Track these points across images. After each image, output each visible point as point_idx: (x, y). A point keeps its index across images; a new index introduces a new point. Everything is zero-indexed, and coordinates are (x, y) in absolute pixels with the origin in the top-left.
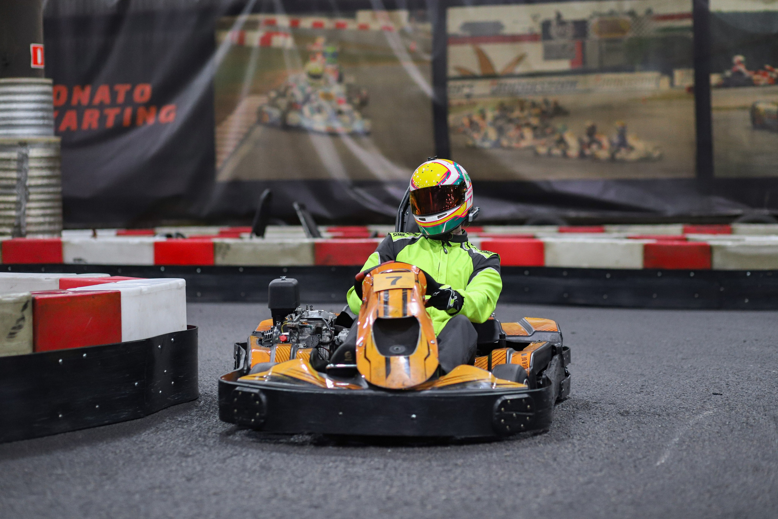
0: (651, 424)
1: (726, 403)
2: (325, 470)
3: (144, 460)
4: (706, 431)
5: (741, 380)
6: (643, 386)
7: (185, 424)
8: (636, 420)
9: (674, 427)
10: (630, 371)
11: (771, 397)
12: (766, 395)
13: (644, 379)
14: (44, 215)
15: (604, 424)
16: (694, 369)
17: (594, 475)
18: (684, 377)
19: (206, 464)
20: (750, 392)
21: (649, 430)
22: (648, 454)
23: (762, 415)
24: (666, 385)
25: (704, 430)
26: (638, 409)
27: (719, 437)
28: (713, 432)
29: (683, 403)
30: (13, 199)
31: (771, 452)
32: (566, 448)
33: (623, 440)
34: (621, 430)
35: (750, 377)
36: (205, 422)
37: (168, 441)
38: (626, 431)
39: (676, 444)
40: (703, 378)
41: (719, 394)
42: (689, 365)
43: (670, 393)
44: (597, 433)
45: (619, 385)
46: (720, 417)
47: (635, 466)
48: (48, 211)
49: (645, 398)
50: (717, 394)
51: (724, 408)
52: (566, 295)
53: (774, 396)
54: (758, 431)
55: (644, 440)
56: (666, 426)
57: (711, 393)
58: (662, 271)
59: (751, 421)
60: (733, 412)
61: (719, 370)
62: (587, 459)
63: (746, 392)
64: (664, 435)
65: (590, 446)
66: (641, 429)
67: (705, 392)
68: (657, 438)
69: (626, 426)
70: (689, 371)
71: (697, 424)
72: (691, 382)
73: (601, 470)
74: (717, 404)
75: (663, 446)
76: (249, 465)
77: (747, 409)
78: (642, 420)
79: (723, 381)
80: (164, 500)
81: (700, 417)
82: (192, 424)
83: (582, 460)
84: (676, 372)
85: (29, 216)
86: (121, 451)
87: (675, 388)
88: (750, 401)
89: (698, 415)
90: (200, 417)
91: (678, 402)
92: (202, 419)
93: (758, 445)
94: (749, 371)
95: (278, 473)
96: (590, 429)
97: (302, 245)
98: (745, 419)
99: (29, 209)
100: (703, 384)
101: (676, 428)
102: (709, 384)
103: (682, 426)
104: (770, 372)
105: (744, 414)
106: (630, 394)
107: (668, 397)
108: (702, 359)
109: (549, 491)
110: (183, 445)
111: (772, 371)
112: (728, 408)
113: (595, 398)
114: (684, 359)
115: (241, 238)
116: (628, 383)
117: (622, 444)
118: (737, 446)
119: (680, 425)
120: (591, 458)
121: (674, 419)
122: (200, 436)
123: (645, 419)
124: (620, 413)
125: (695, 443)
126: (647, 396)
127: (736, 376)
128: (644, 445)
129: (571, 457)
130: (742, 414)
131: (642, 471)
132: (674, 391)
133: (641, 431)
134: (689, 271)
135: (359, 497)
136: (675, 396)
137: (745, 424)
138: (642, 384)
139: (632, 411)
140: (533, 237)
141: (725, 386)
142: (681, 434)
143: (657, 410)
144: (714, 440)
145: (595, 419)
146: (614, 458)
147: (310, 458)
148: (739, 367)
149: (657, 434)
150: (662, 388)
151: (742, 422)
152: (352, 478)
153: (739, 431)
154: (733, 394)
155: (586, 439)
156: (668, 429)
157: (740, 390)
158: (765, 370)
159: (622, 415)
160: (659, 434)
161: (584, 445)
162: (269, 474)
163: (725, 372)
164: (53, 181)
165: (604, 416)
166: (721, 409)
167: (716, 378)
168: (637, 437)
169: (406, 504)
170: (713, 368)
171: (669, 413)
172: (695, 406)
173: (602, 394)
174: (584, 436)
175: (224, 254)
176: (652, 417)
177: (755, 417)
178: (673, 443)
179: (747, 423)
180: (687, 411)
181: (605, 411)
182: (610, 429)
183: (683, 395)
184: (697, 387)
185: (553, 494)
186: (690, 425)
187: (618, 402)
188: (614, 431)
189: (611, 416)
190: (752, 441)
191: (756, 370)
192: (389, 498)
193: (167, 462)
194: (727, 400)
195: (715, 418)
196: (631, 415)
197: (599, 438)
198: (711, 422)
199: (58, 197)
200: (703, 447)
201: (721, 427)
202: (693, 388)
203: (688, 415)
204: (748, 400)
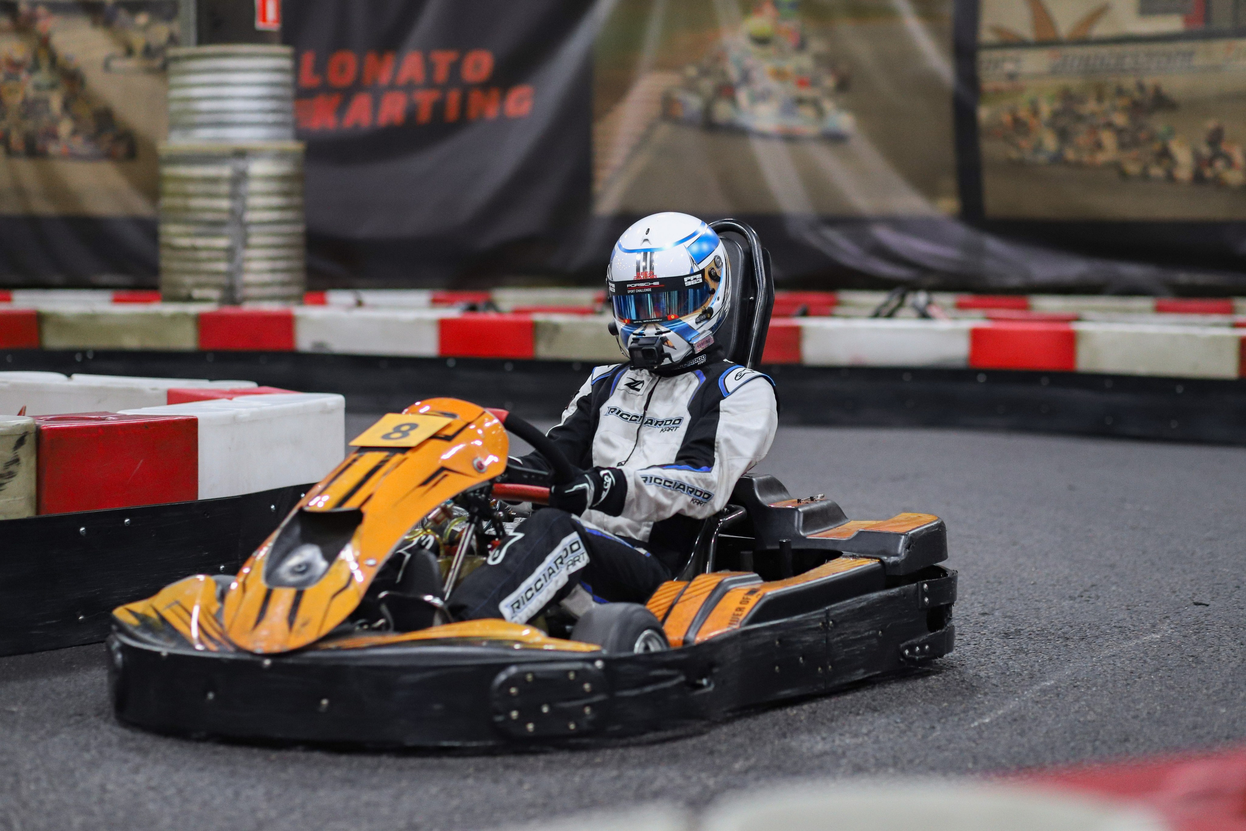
1: (1198, 621)
4: (1113, 669)
6: (1093, 586)
8: (1018, 647)
9: (1068, 660)
10: (1099, 559)
13: (1109, 574)
14: (273, 271)
16: (1210, 558)
18: (1177, 573)
21: (1023, 664)
26: (1042, 628)
27: (1126, 680)
29: (1128, 619)
30: (222, 243)
39: (1040, 690)
41: (1205, 604)
43: (1124, 601)
48: (281, 264)
49: (1074, 607)
50: (1200, 604)
52: (1110, 420)
57: (1194, 601)
60: (1195, 637)
67: (1185, 601)
68: (1020, 678)
70: (1196, 562)
71: (1114, 656)
74: (1184, 621)
75: (1015, 693)
78: (1029, 646)
81: (1131, 645)
84: (1175, 563)
85: (248, 271)
87: (1141, 592)
88: (1242, 618)
89: (1131, 640)
91: (1123, 615)
99: (249, 260)
100: (1197, 585)
101: (1070, 662)
102: (1206, 586)
105: (1209, 641)
106: (1055, 601)
107: (1113, 608)
112: (1193, 630)
114: (1210, 539)
118: (1138, 697)
119: (1083, 658)
121: (1084, 646)
123: (1035, 645)
125: (1073, 691)
126: (1082, 603)
130: (1205, 642)
136: (1128, 606)
137: (1191, 659)
138: (1094, 583)
139: (1029, 630)
141: (1230, 590)
142: (1067, 673)
143: (1073, 630)
144: (1111, 685)
149: (1026, 672)
150: (1121, 591)
151: (1190, 655)
153: (1169, 670)
154: (1228, 605)
156: (1054, 664)
159: (1007, 635)
160: (1031, 673)
164: (289, 215)
165: (973, 638)
166: (1180, 632)
167: (1231, 575)
168: (989, 677)
171: (1086, 636)
172: (1142, 625)
173: (1010, 599)
175: (552, 340)
176: (1050, 642)
178: (1039, 688)
179: (1196, 658)
180: (1119, 634)
181: (986, 628)
183: (1144, 604)
184: (1182, 591)
186: (1099, 658)
187: (1024, 613)
188: (963, 665)
189: (985, 638)
190: (1172, 689)
194: (1207, 615)
195: (1154, 646)
196: (1019, 638)
198: (1139, 653)
200: (1079, 698)
201: (1144, 662)
202: (1174, 592)
203: (1114, 641)
204: (1242, 616)
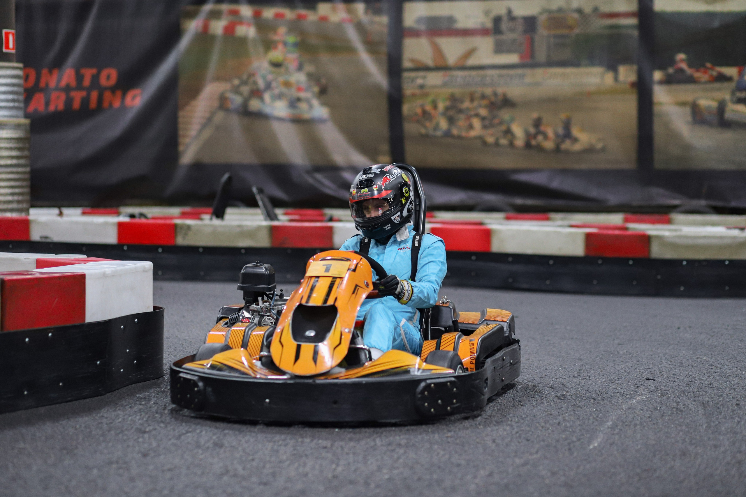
0: (586, 407)
1: (658, 389)
2: (275, 447)
3: (103, 435)
4: (638, 415)
5: (674, 366)
7: (143, 400)
8: (572, 404)
9: (608, 411)
10: (569, 355)
11: (701, 383)
12: (697, 381)
13: (581, 363)
14: (12, 194)
15: (542, 407)
16: (630, 354)
17: (530, 457)
18: (620, 363)
19: (161, 440)
20: (681, 378)
21: (584, 413)
22: (582, 437)
23: (692, 401)
24: (602, 369)
25: (636, 415)
26: (574, 393)
27: (650, 421)
28: (644, 416)
29: (618, 388)
31: (698, 437)
32: (505, 430)
33: (559, 423)
34: (557, 413)
35: (682, 363)
36: (162, 399)
37: (125, 417)
38: (562, 414)
39: (609, 428)
40: (638, 363)
41: (652, 380)
42: (625, 351)
43: (606, 378)
44: (535, 416)
45: (558, 369)
46: (652, 401)
47: (570, 449)
48: (17, 190)
49: (582, 382)
50: (650, 379)
51: (656, 394)
52: (510, 280)
53: (704, 382)
54: (687, 416)
55: (579, 423)
56: (601, 410)
57: (645, 378)
58: (603, 259)
59: (681, 406)
60: (665, 397)
61: (653, 356)
62: (524, 442)
63: (678, 377)
64: (598, 418)
65: (528, 429)
66: (577, 412)
67: (639, 378)
68: (591, 422)
69: (563, 409)
70: (624, 357)
71: (630, 408)
72: (626, 367)
73: (537, 452)
74: (650, 389)
75: (596, 429)
76: (202, 442)
77: (678, 394)
78: (578, 403)
79: (657, 367)
80: (121, 475)
81: (633, 402)
82: (150, 400)
83: (519, 442)
84: (612, 357)
86: (81, 426)
87: (610, 373)
88: (681, 387)
89: (631, 400)
90: (158, 394)
91: (613, 386)
92: (159, 396)
93: (686, 429)
94: (682, 357)
95: (229, 450)
96: (528, 411)
97: (259, 228)
98: (675, 404)
100: (637, 369)
101: (610, 412)
102: (643, 370)
103: (615, 410)
104: (701, 358)
105: (675, 399)
106: (567, 378)
107: (603, 382)
108: (637, 345)
109: (487, 473)
110: (140, 421)
111: (703, 358)
112: (660, 394)
113: (534, 381)
114: (620, 344)
115: (200, 219)
116: (567, 367)
117: (558, 427)
118: (666, 431)
119: (614, 410)
120: (528, 440)
121: (609, 403)
122: (157, 413)
123: (581, 403)
124: (557, 397)
125: (627, 428)
126: (584, 380)
127: (669, 362)
128: (579, 428)
129: (509, 439)
130: (673, 400)
131: (575, 454)
132: (609, 376)
133: (577, 414)
134: (628, 259)
135: (306, 475)
136: (611, 381)
137: (675, 410)
138: (579, 369)
139: (569, 395)
140: (481, 224)
141: (658, 371)
142: (614, 418)
143: (593, 394)
144: (645, 424)
145: (534, 402)
146: (550, 441)
147: (260, 436)
148: (672, 354)
149: (591, 418)
150: (598, 373)
151: (672, 407)
152: (301, 457)
153: (669, 416)
154: (666, 380)
155: (524, 421)
156: (602, 413)
157: (672, 375)
158: (697, 357)
159: (559, 398)
160: (594, 418)
161: (522, 427)
162: (222, 451)
163: (658, 358)
164: (22, 161)
165: (542, 400)
166: (653, 395)
167: (650, 363)
168: (573, 421)
169: (351, 482)
170: (648, 354)
171: (604, 397)
172: (628, 391)
173: (541, 378)
174: (523, 419)
175: (186, 235)
176: (587, 401)
177: (685, 403)
178: (606, 426)
179: (677, 409)
180: (621, 396)
181: (543, 394)
182: (547, 412)
183: (618, 379)
184: (632, 372)
185: (491, 475)
186: (623, 409)
187: (556, 385)
188: (551, 414)
189: (549, 399)
190: (681, 426)
191: (689, 357)
192: (335, 477)
193: (125, 437)
194: (660, 385)
195: (647, 403)
196: (567, 399)
197: (536, 421)
198: (643, 406)
199: (27, 176)
200: (635, 432)
201: (652, 412)
202: (628, 373)
203: (622, 400)
204: (679, 386)
